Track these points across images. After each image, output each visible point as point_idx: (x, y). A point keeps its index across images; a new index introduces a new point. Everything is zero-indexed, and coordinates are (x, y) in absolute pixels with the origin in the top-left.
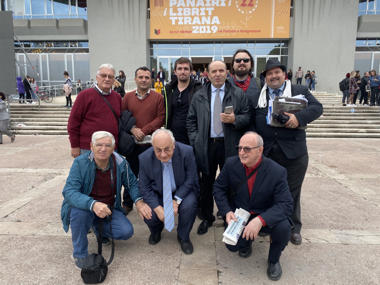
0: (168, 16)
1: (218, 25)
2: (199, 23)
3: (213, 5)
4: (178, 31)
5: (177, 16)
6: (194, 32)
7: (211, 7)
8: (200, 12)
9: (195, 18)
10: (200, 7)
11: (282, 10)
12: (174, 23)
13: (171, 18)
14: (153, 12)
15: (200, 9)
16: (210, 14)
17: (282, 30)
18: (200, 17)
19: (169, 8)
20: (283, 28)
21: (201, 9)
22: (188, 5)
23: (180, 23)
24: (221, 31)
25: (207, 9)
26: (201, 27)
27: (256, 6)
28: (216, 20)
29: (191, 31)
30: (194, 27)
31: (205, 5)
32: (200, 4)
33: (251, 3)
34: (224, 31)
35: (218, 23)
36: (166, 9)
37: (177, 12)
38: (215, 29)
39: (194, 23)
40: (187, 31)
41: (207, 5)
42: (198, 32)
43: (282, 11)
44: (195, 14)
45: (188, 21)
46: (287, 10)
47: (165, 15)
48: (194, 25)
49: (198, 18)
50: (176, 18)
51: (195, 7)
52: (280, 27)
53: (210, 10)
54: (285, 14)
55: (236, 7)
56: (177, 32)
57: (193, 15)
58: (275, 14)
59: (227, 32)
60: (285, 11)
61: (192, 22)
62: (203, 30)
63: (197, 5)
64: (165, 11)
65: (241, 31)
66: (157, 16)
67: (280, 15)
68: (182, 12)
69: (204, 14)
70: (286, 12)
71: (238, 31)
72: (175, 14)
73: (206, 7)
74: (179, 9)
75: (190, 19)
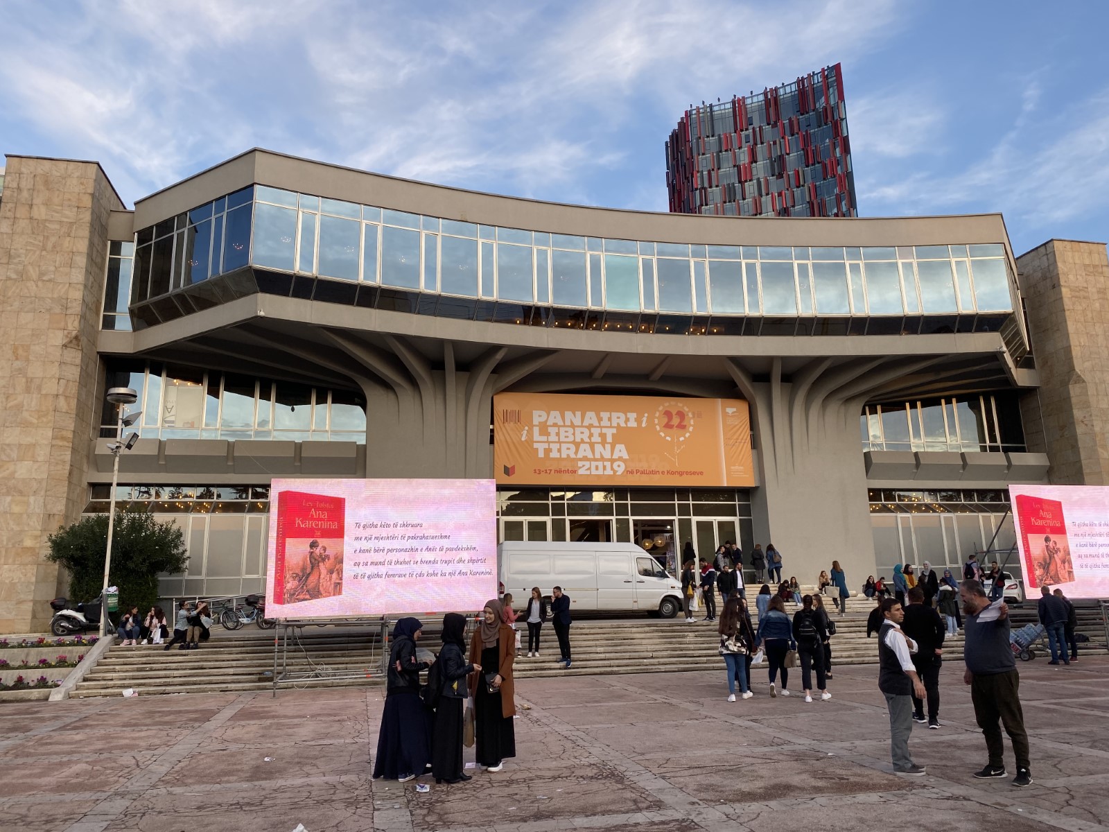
0: (530, 441)
1: (625, 461)
2: (590, 456)
3: (614, 424)
4: (551, 470)
5: (548, 442)
6: (581, 472)
7: (611, 427)
8: (591, 435)
9: (583, 446)
10: (590, 427)
11: (735, 437)
12: (541, 454)
13: (536, 445)
14: (500, 433)
15: (590, 431)
16: (609, 439)
17: (740, 472)
18: (592, 445)
19: (531, 426)
20: (742, 468)
21: (593, 430)
22: (568, 423)
23: (554, 454)
24: (632, 472)
25: (604, 430)
26: (594, 464)
27: (691, 429)
28: (621, 451)
29: (575, 471)
30: (580, 464)
31: (599, 423)
32: (591, 422)
33: (682, 424)
34: (637, 471)
35: (626, 456)
36: (527, 428)
37: (548, 434)
38: (620, 468)
39: (580, 455)
40: (568, 470)
41: (603, 424)
42: (588, 472)
43: (737, 439)
44: (582, 439)
45: (568, 451)
46: (745, 438)
47: (523, 439)
48: (580, 460)
49: (587, 447)
50: (546, 446)
51: (582, 426)
52: (737, 467)
53: (609, 433)
54: (742, 444)
55: (656, 429)
56: (549, 472)
57: (578, 440)
58: (726, 444)
59: (643, 473)
60: (742, 439)
61: (576, 453)
62: (597, 468)
63: (586, 423)
64: (525, 432)
65: (668, 472)
66: (509, 440)
67: (734, 445)
68: (558, 434)
69: (599, 440)
70: (743, 441)
71: (663, 473)
72: (544, 438)
73: (601, 427)
74: (550, 429)
75: (573, 447)
